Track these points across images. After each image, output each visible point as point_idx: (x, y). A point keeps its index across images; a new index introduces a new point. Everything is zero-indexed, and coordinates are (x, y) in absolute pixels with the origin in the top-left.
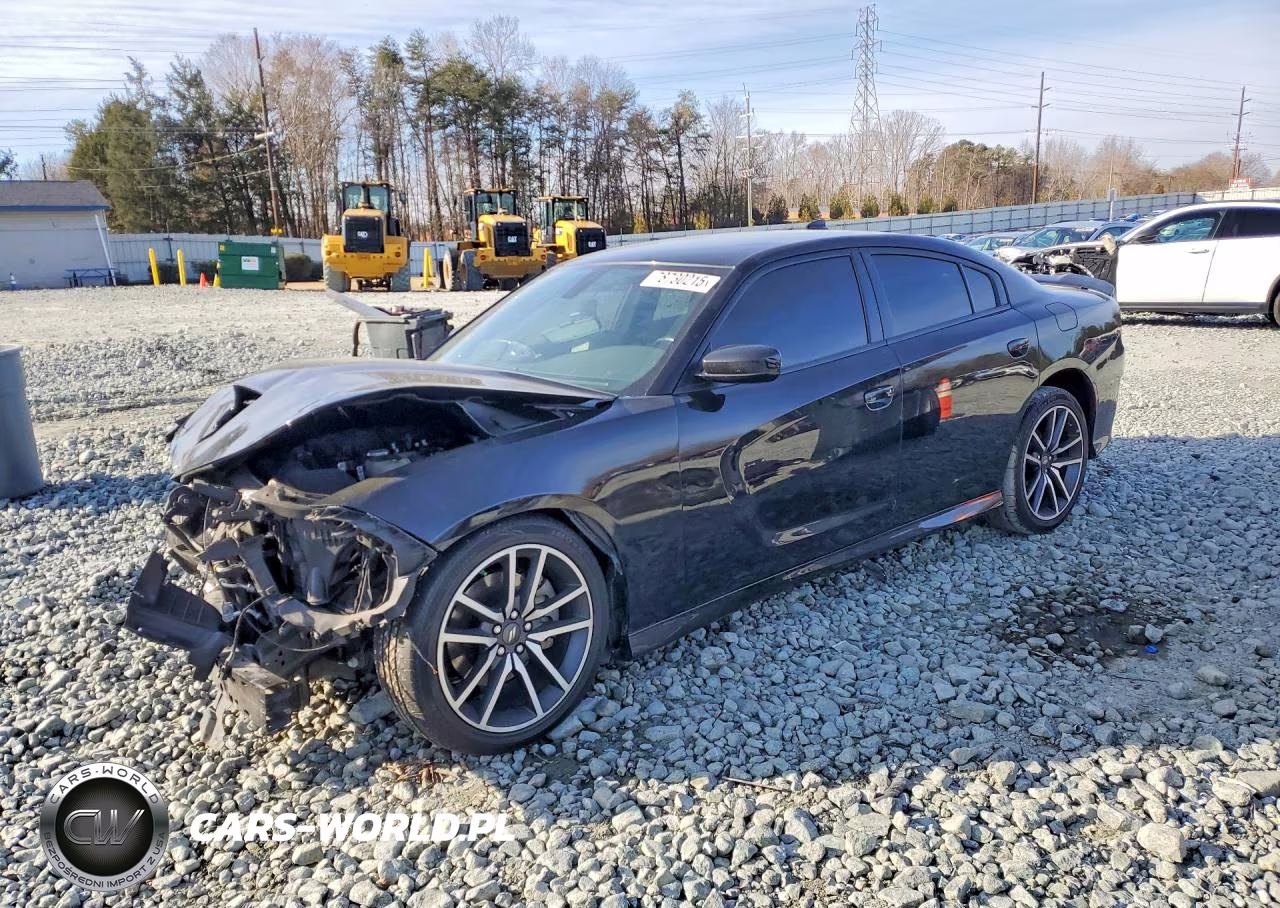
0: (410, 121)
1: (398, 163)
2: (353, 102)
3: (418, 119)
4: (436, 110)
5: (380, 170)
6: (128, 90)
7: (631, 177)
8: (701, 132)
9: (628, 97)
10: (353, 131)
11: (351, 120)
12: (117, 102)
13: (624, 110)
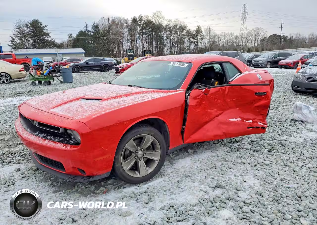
0: (138, 34)
1: (136, 42)
2: (127, 29)
3: (140, 33)
4: (144, 31)
5: (132, 44)
6: (84, 29)
7: (186, 44)
8: (202, 34)
9: (185, 27)
10: (127, 36)
11: (126, 33)
12: (82, 31)
13: (185, 30)
